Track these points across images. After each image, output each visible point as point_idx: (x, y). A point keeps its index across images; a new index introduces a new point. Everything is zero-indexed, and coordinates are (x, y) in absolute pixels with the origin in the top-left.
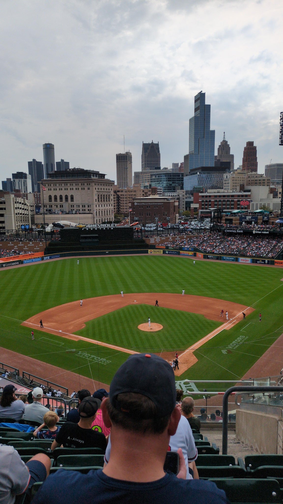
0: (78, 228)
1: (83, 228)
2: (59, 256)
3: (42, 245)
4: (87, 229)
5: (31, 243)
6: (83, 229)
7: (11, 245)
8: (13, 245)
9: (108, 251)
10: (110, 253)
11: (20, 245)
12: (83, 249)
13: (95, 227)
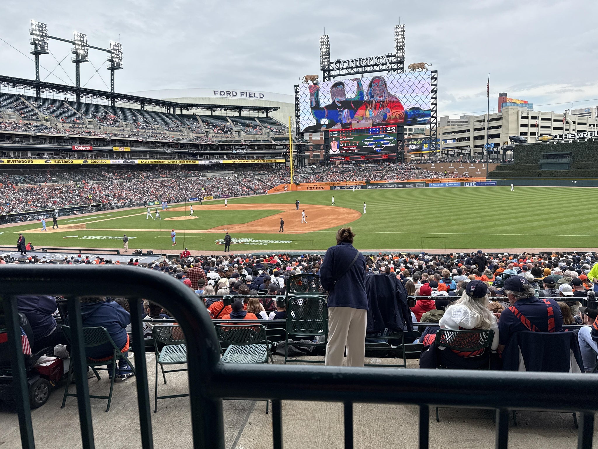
0: (541, 141)
1: (549, 141)
2: (494, 184)
3: (485, 168)
4: (555, 143)
5: (472, 165)
6: (548, 143)
7: (452, 167)
8: (453, 167)
9: (576, 180)
10: (579, 184)
11: (461, 168)
12: (539, 175)
13: (570, 137)
